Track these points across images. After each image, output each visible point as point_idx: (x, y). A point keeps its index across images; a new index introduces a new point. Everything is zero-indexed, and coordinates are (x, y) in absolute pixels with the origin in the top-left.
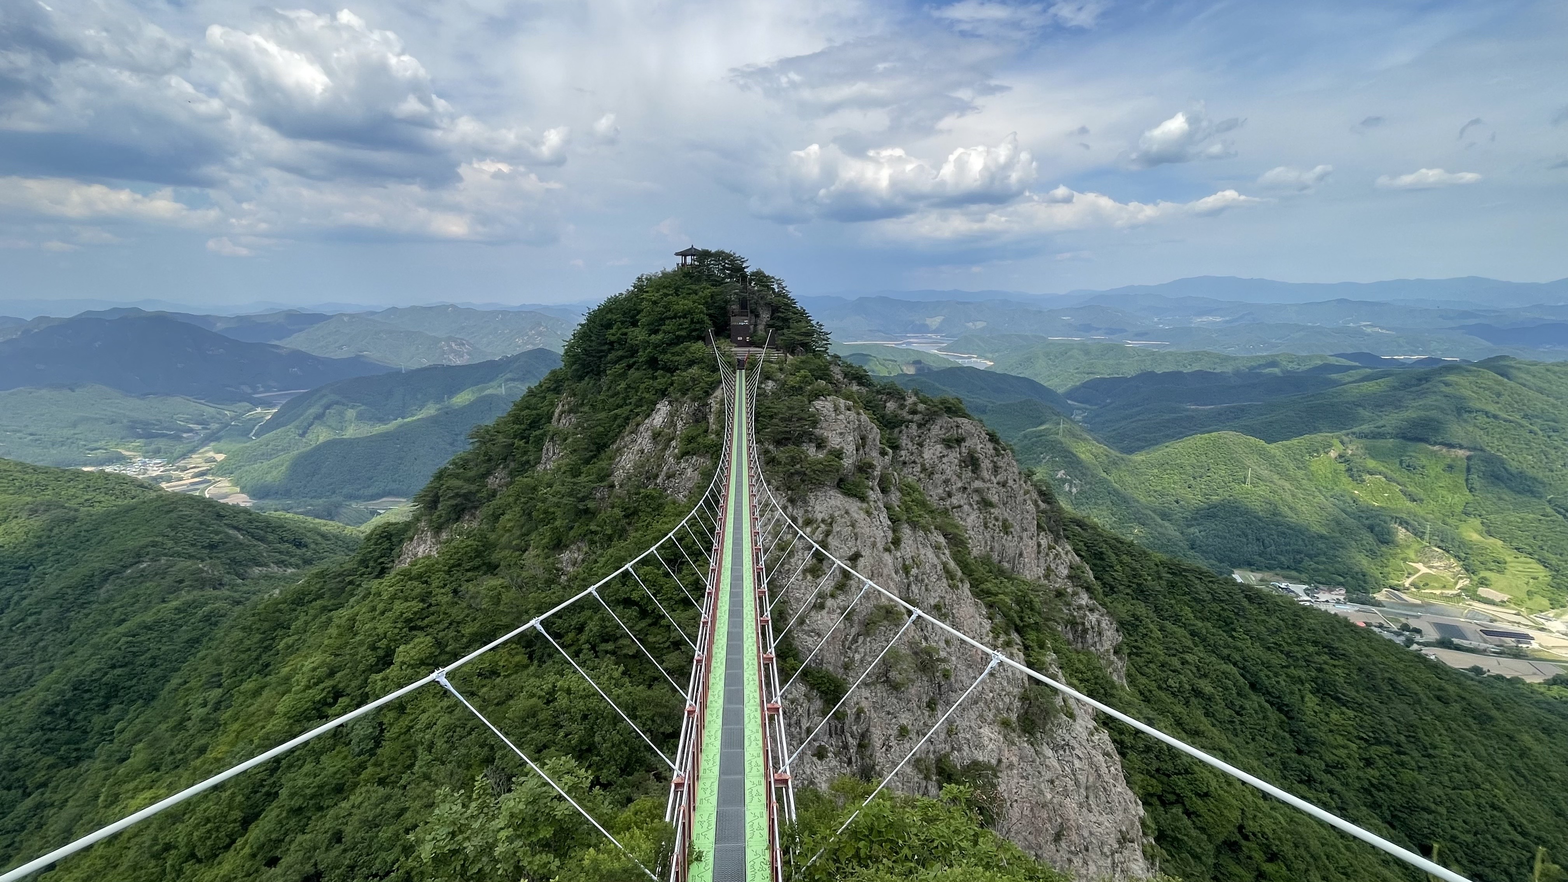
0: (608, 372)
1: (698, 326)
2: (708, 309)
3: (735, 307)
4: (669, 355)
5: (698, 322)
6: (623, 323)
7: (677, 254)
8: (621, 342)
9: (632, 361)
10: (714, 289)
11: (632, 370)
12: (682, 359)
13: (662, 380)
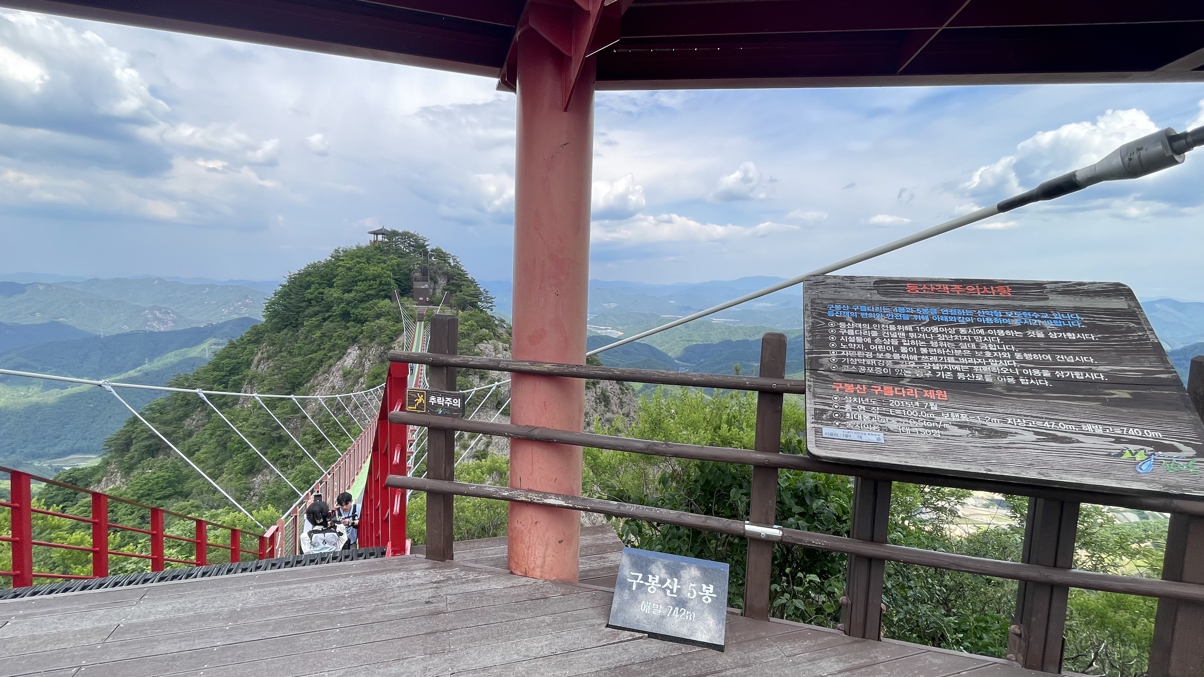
0: (305, 324)
1: (385, 287)
2: (394, 274)
3: (418, 275)
4: (360, 310)
5: (386, 284)
6: (320, 284)
7: (370, 233)
8: (319, 299)
9: (327, 315)
10: (399, 260)
11: (327, 323)
12: (372, 313)
13: (353, 329)
